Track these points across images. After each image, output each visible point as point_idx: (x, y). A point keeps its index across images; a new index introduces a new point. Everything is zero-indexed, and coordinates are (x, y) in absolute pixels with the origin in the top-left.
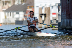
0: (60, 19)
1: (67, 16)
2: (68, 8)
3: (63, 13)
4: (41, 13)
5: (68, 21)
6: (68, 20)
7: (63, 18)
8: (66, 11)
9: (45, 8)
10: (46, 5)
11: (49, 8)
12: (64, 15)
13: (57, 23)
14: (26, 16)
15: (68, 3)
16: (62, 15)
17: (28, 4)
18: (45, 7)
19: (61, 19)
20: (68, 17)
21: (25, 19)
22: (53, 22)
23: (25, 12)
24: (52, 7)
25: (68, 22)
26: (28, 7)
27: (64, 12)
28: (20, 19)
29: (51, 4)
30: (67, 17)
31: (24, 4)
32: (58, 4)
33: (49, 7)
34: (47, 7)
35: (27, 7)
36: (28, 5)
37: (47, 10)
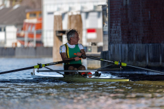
0: (107, 43)
1: (122, 35)
2: (127, 17)
3: (113, 30)
4: (58, 29)
5: (127, 48)
6: (125, 46)
7: (113, 40)
8: (122, 24)
9: (70, 17)
10: (70, 9)
11: (78, 17)
12: (117, 35)
13: (100, 53)
14: (23, 37)
15: (126, 5)
16: (112, 34)
17: (28, 7)
18: (70, 14)
19: (109, 44)
20: (125, 37)
21: (19, 45)
22: (89, 49)
23: (20, 27)
24: (87, 13)
25: (125, 51)
26: (28, 15)
27: (117, 25)
28: (9, 44)
29: (82, 8)
30: (123, 38)
31: (16, 6)
32: (103, 6)
33: (79, 13)
34: (75, 13)
35: (26, 13)
36: (27, 11)
37: (75, 22)
